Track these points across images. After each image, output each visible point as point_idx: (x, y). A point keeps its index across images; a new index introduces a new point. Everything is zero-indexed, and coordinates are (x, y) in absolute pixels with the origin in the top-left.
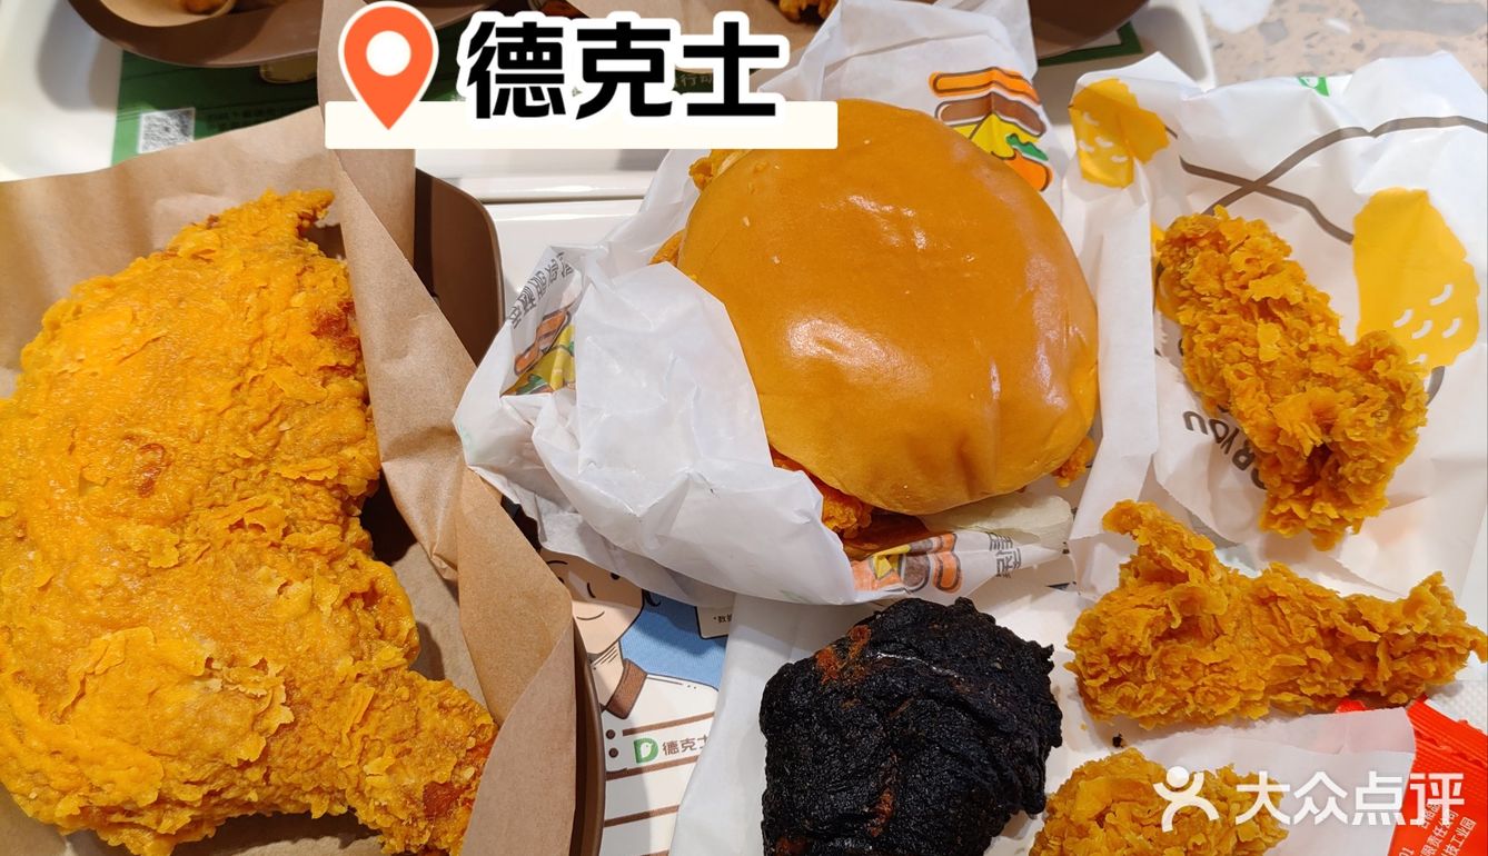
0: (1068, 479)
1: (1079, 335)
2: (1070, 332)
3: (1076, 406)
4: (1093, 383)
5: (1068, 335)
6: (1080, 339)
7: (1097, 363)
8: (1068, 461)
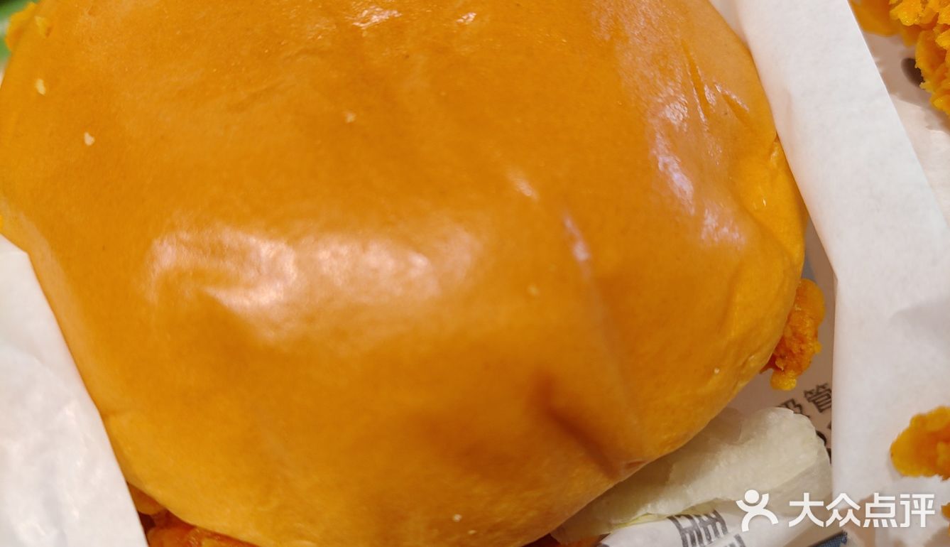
0: (791, 373)
1: (727, 98)
2: (710, 97)
3: (764, 233)
4: (782, 178)
5: (704, 102)
6: (732, 104)
7: (778, 138)
8: (782, 341)
